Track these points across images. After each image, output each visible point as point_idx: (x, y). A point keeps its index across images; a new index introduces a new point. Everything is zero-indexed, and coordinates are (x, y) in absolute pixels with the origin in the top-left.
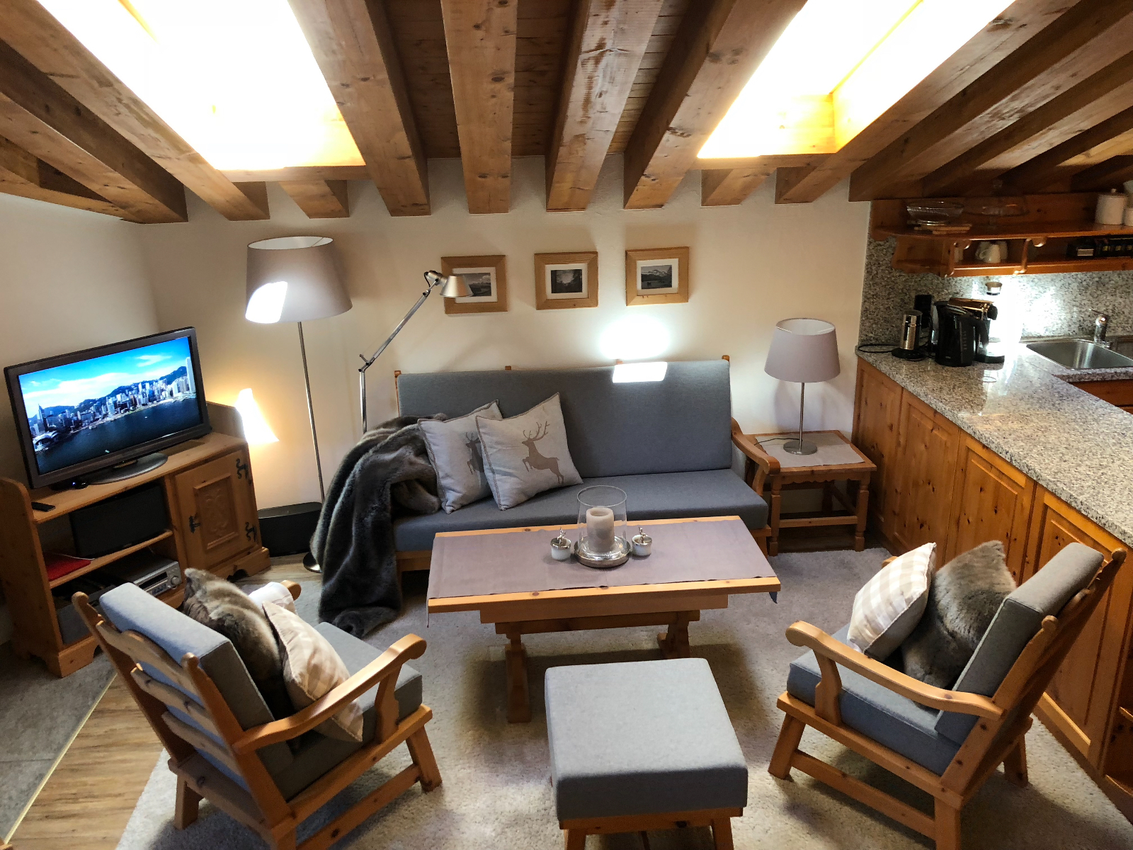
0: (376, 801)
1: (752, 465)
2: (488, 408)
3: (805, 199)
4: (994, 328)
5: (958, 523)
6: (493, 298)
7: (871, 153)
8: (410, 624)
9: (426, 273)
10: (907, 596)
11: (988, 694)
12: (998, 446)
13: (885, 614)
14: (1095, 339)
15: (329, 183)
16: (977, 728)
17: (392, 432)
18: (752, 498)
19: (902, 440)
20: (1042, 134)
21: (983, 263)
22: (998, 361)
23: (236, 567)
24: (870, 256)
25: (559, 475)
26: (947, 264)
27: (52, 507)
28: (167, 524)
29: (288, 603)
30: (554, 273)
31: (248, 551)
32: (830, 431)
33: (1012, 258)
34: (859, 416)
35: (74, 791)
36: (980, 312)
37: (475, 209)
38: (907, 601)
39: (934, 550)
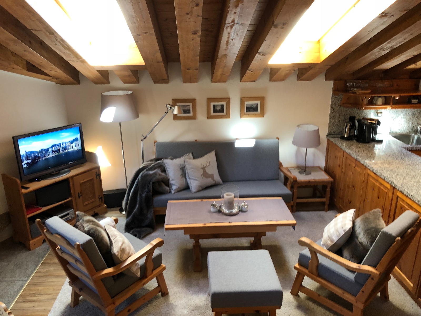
0: (144, 299)
1: (286, 179)
2: (188, 155)
3: (308, 79)
4: (379, 128)
5: (364, 202)
6: (191, 114)
7: (333, 63)
8: (158, 234)
9: (167, 105)
10: (344, 229)
11: (374, 266)
12: (380, 173)
13: (336, 235)
14: (418, 134)
15: (132, 71)
16: (370, 279)
17: (153, 163)
18: (286, 191)
19: (343, 170)
20: (400, 56)
21: (375, 104)
22: (381, 142)
23: (94, 212)
24: (332, 102)
25: (214, 180)
26: (362, 105)
27: (28, 188)
28: (70, 195)
29: (113, 225)
30: (214, 106)
31: (99, 206)
32: (316, 167)
33: (386, 103)
34: (327, 161)
35: (34, 292)
36: (374, 123)
37: (185, 81)
38: (344, 231)
39: (355, 211)
